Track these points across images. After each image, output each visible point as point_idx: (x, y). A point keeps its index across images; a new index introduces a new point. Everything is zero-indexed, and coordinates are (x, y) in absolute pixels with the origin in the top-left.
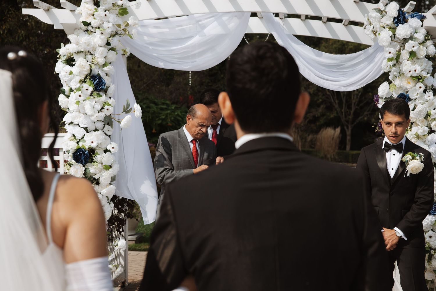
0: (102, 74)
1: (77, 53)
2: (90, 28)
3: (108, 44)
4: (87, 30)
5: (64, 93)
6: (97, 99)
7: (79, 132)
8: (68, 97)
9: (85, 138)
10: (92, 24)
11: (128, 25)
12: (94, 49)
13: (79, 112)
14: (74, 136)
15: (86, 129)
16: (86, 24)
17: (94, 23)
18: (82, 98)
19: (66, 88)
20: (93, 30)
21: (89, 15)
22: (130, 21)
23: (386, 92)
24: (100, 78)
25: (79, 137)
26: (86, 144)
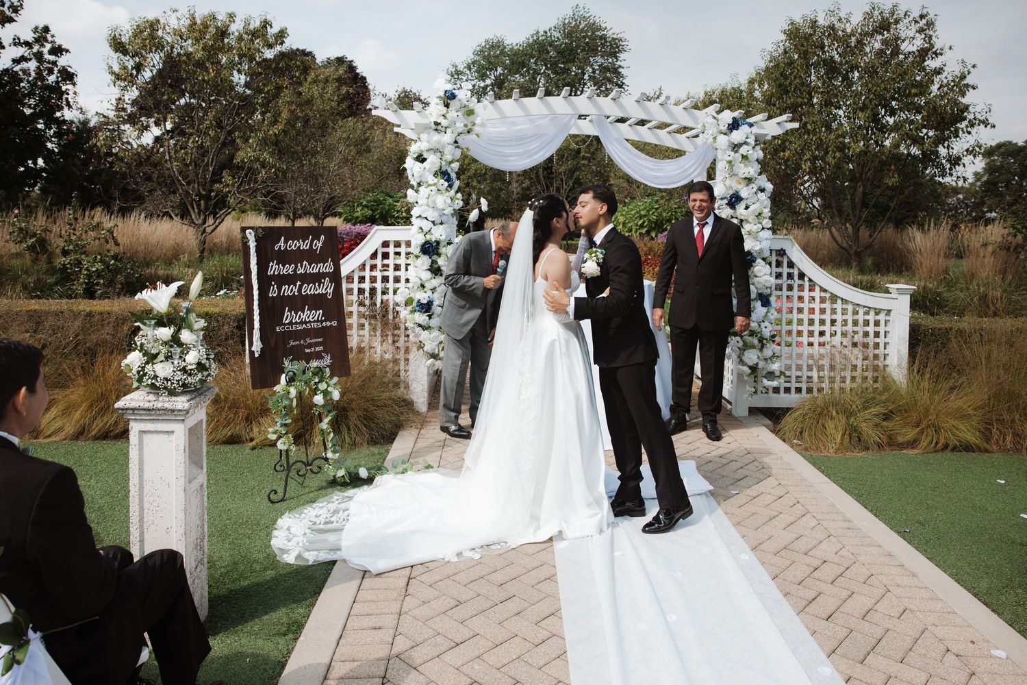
0: (449, 171)
1: (428, 151)
2: (439, 127)
3: (456, 142)
4: (436, 130)
5: (412, 187)
6: (447, 194)
7: (426, 225)
8: (417, 191)
9: (432, 231)
10: (442, 124)
11: (474, 124)
12: (444, 147)
13: (428, 205)
14: (421, 228)
15: (433, 222)
16: (437, 124)
17: (444, 122)
18: (433, 193)
19: (414, 183)
20: (443, 129)
21: (440, 115)
22: (478, 121)
23: (723, 192)
24: (449, 174)
25: (426, 229)
26: (433, 238)
